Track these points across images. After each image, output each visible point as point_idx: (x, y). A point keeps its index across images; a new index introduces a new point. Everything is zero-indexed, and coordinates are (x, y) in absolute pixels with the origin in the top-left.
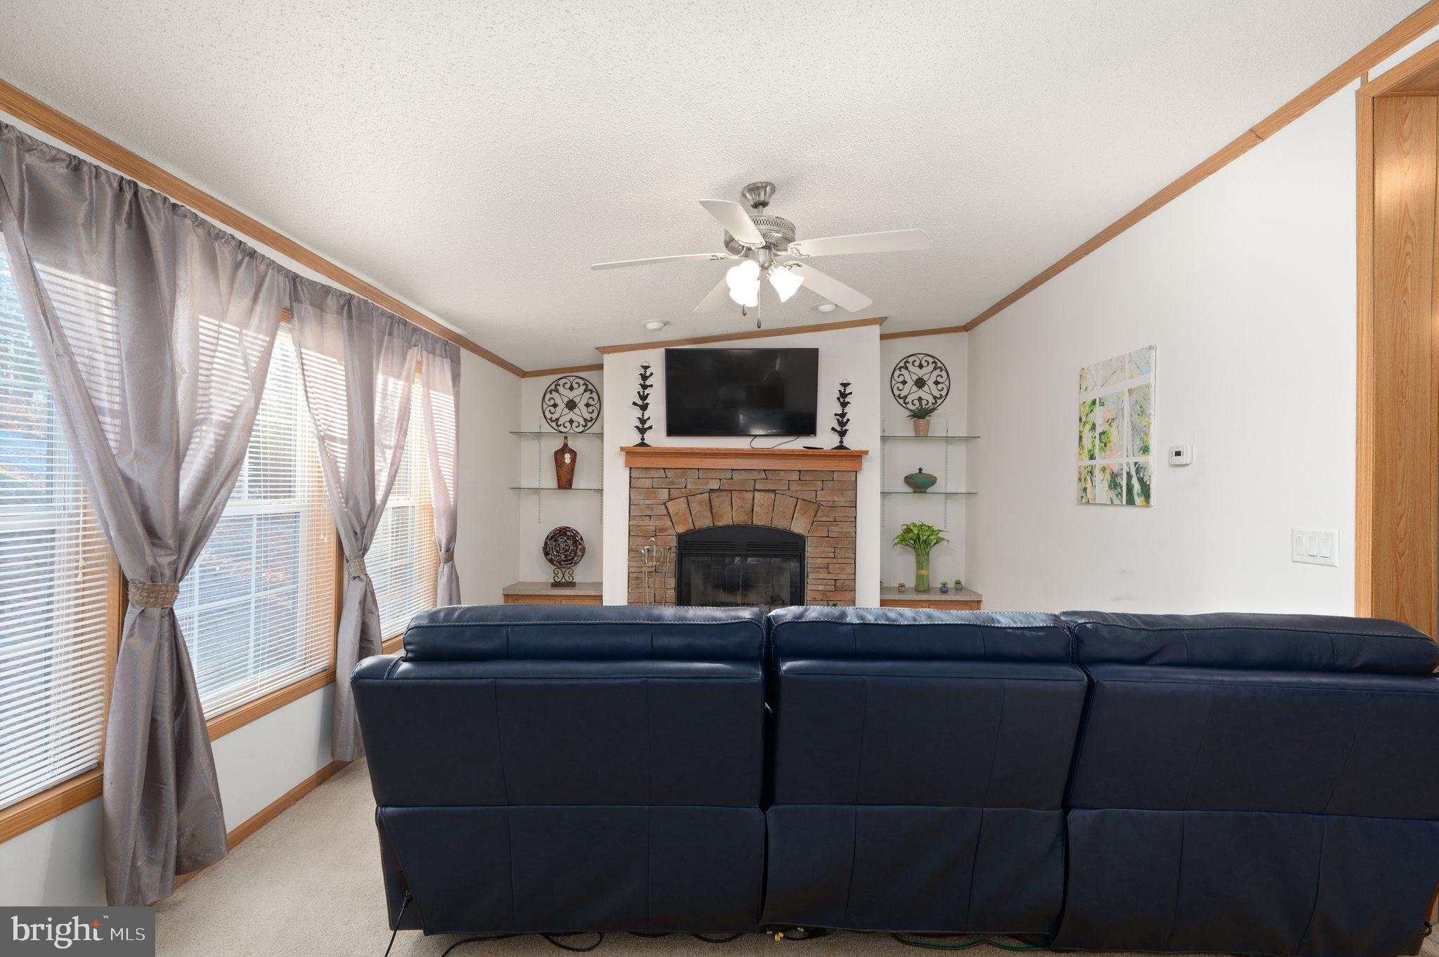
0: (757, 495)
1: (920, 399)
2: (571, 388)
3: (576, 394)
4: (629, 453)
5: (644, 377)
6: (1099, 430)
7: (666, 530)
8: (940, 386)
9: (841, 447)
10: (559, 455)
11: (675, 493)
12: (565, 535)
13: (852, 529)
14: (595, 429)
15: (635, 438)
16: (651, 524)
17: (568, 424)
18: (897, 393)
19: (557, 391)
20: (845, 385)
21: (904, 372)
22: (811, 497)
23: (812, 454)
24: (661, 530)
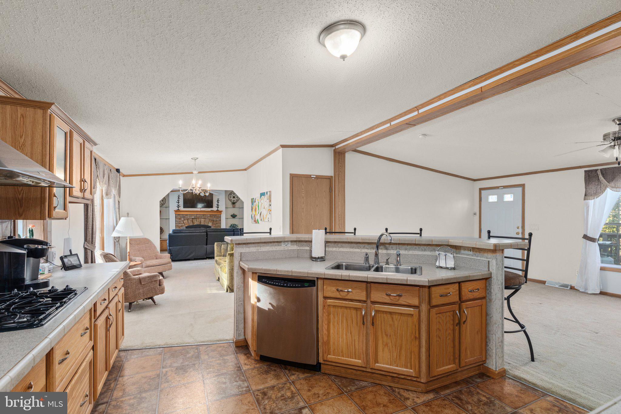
0: (202, 219)
1: (234, 200)
4: (175, 211)
5: (179, 197)
9: (218, 210)
11: (185, 219)
14: (164, 206)
15: (177, 209)
16: (180, 225)
18: (229, 199)
20: (218, 199)
21: (231, 195)
22: (212, 219)
23: (212, 211)
24: (182, 226)
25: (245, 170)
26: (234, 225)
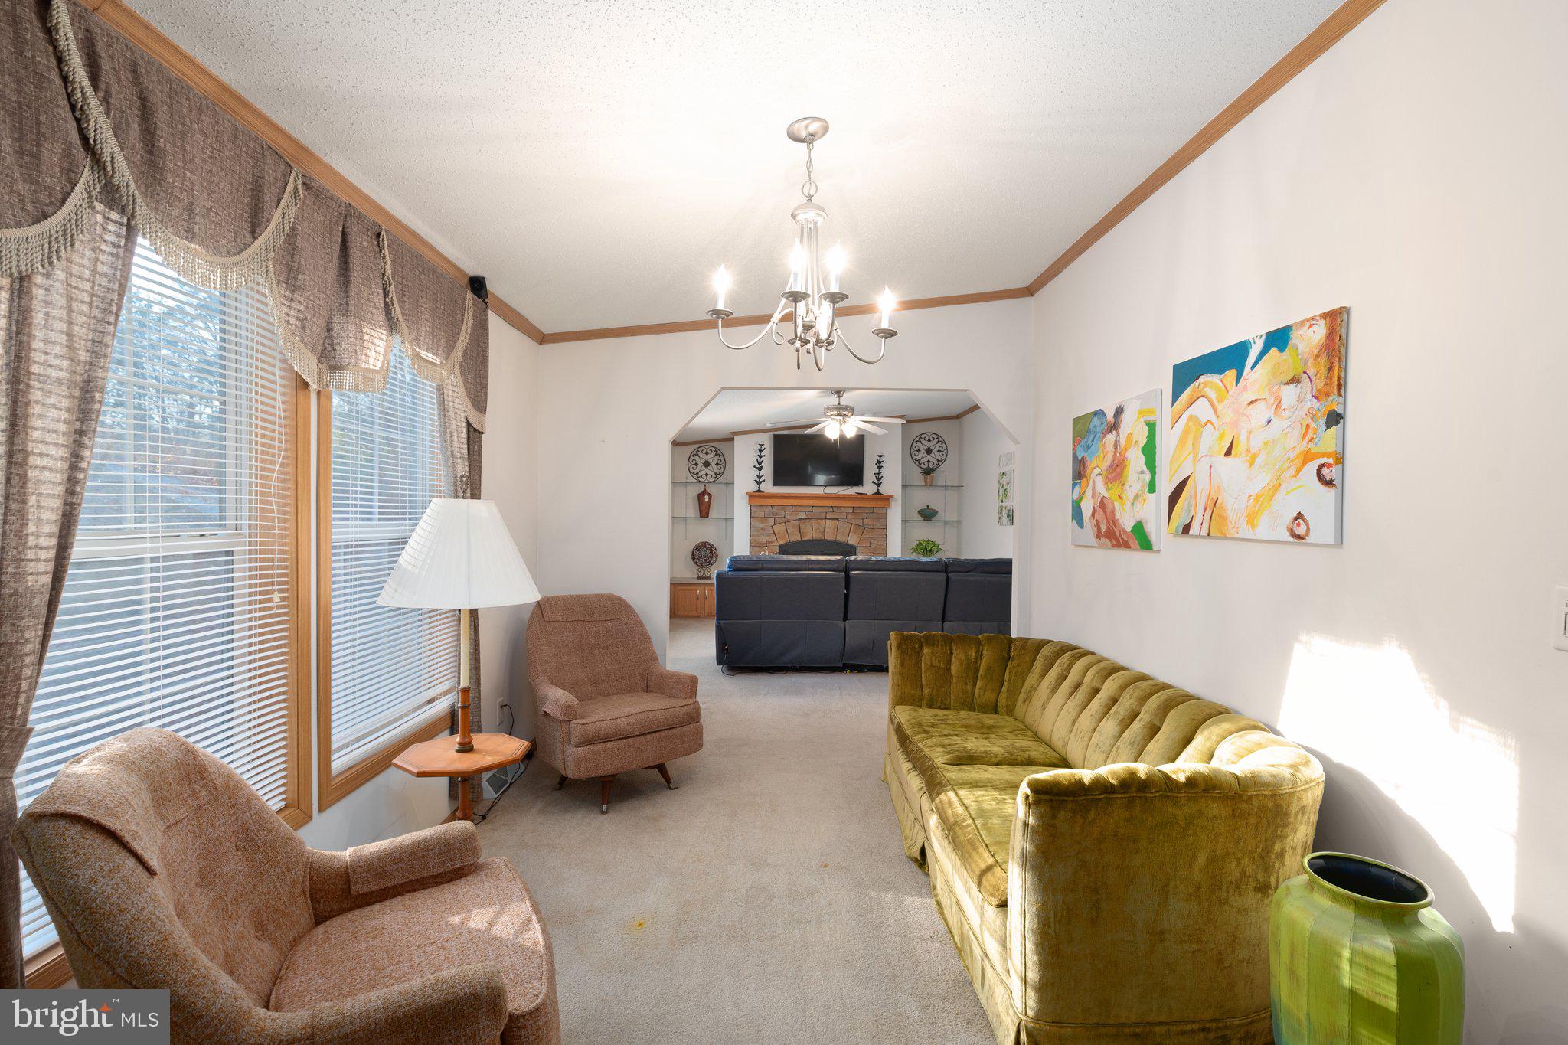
0: (827, 521)
1: (929, 462)
2: (707, 453)
3: (710, 457)
4: (751, 496)
5: (761, 451)
6: (1005, 488)
7: (772, 542)
8: (941, 453)
9: (878, 493)
10: (701, 496)
11: (778, 520)
12: (705, 547)
13: (884, 542)
14: (722, 479)
15: (754, 487)
16: (764, 539)
17: (704, 477)
18: (914, 457)
19: (697, 455)
20: (880, 456)
21: (918, 444)
22: (859, 522)
23: (861, 497)
24: (769, 543)
25: (1029, 291)
26: (927, 542)
